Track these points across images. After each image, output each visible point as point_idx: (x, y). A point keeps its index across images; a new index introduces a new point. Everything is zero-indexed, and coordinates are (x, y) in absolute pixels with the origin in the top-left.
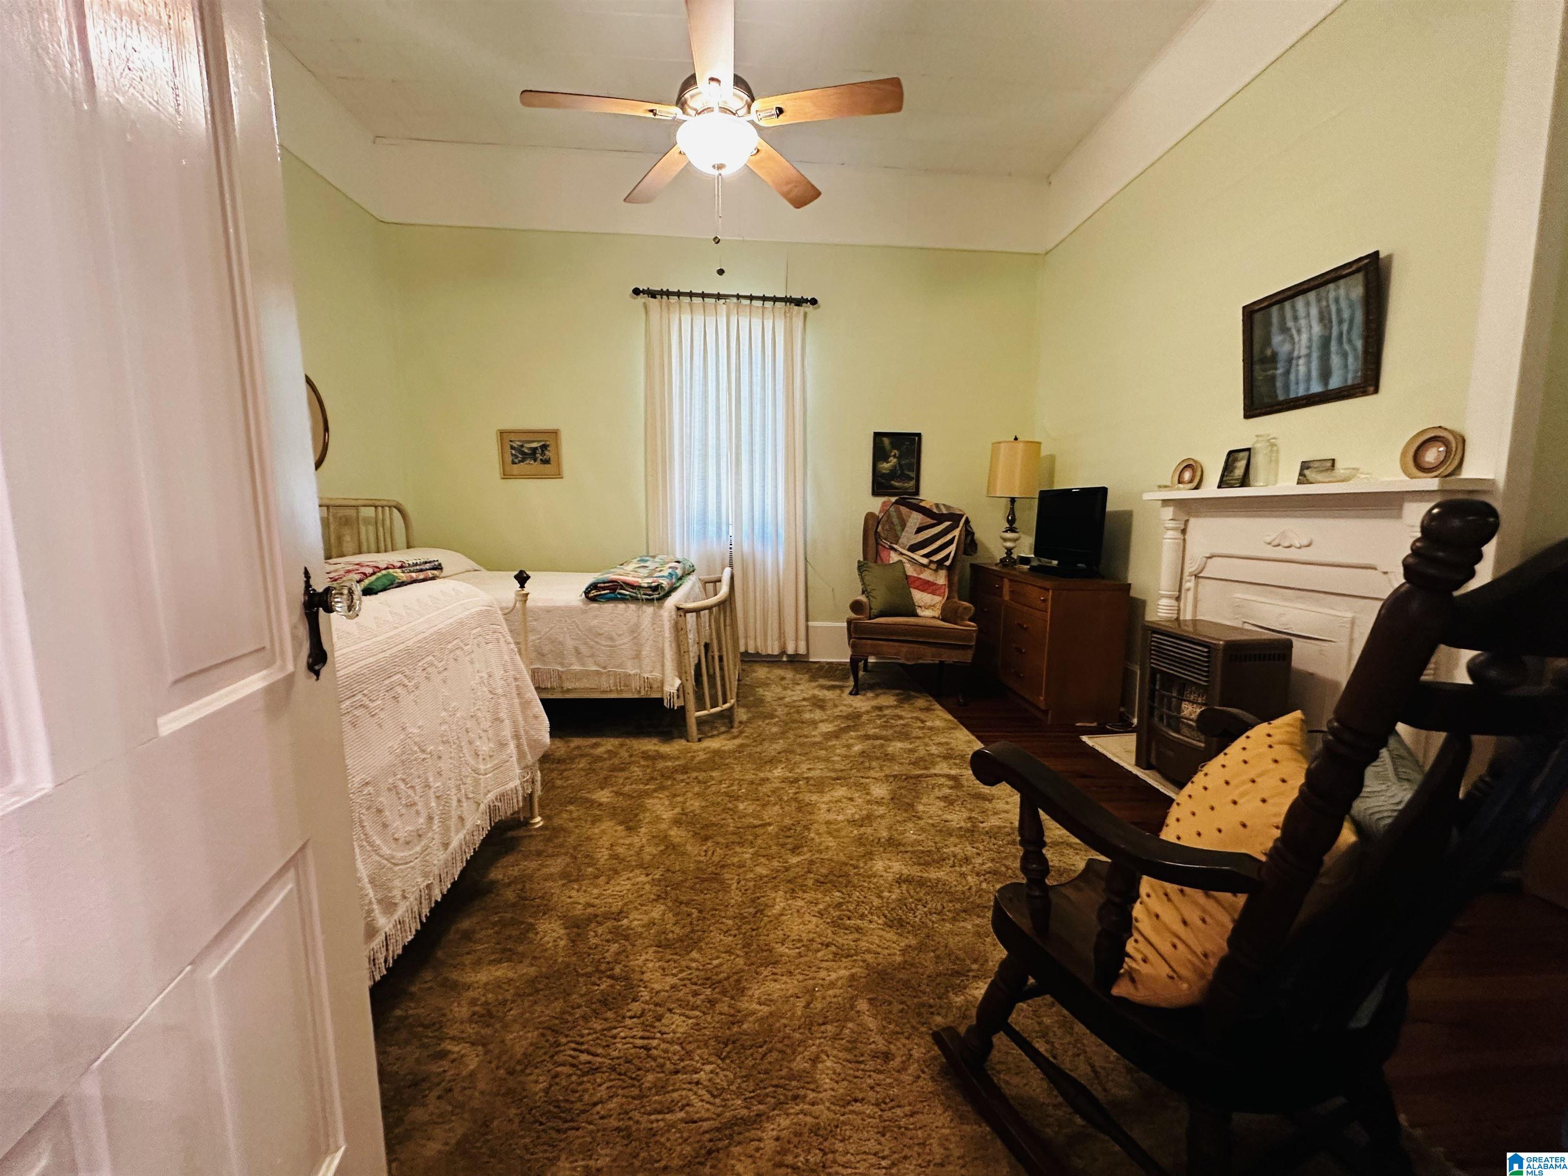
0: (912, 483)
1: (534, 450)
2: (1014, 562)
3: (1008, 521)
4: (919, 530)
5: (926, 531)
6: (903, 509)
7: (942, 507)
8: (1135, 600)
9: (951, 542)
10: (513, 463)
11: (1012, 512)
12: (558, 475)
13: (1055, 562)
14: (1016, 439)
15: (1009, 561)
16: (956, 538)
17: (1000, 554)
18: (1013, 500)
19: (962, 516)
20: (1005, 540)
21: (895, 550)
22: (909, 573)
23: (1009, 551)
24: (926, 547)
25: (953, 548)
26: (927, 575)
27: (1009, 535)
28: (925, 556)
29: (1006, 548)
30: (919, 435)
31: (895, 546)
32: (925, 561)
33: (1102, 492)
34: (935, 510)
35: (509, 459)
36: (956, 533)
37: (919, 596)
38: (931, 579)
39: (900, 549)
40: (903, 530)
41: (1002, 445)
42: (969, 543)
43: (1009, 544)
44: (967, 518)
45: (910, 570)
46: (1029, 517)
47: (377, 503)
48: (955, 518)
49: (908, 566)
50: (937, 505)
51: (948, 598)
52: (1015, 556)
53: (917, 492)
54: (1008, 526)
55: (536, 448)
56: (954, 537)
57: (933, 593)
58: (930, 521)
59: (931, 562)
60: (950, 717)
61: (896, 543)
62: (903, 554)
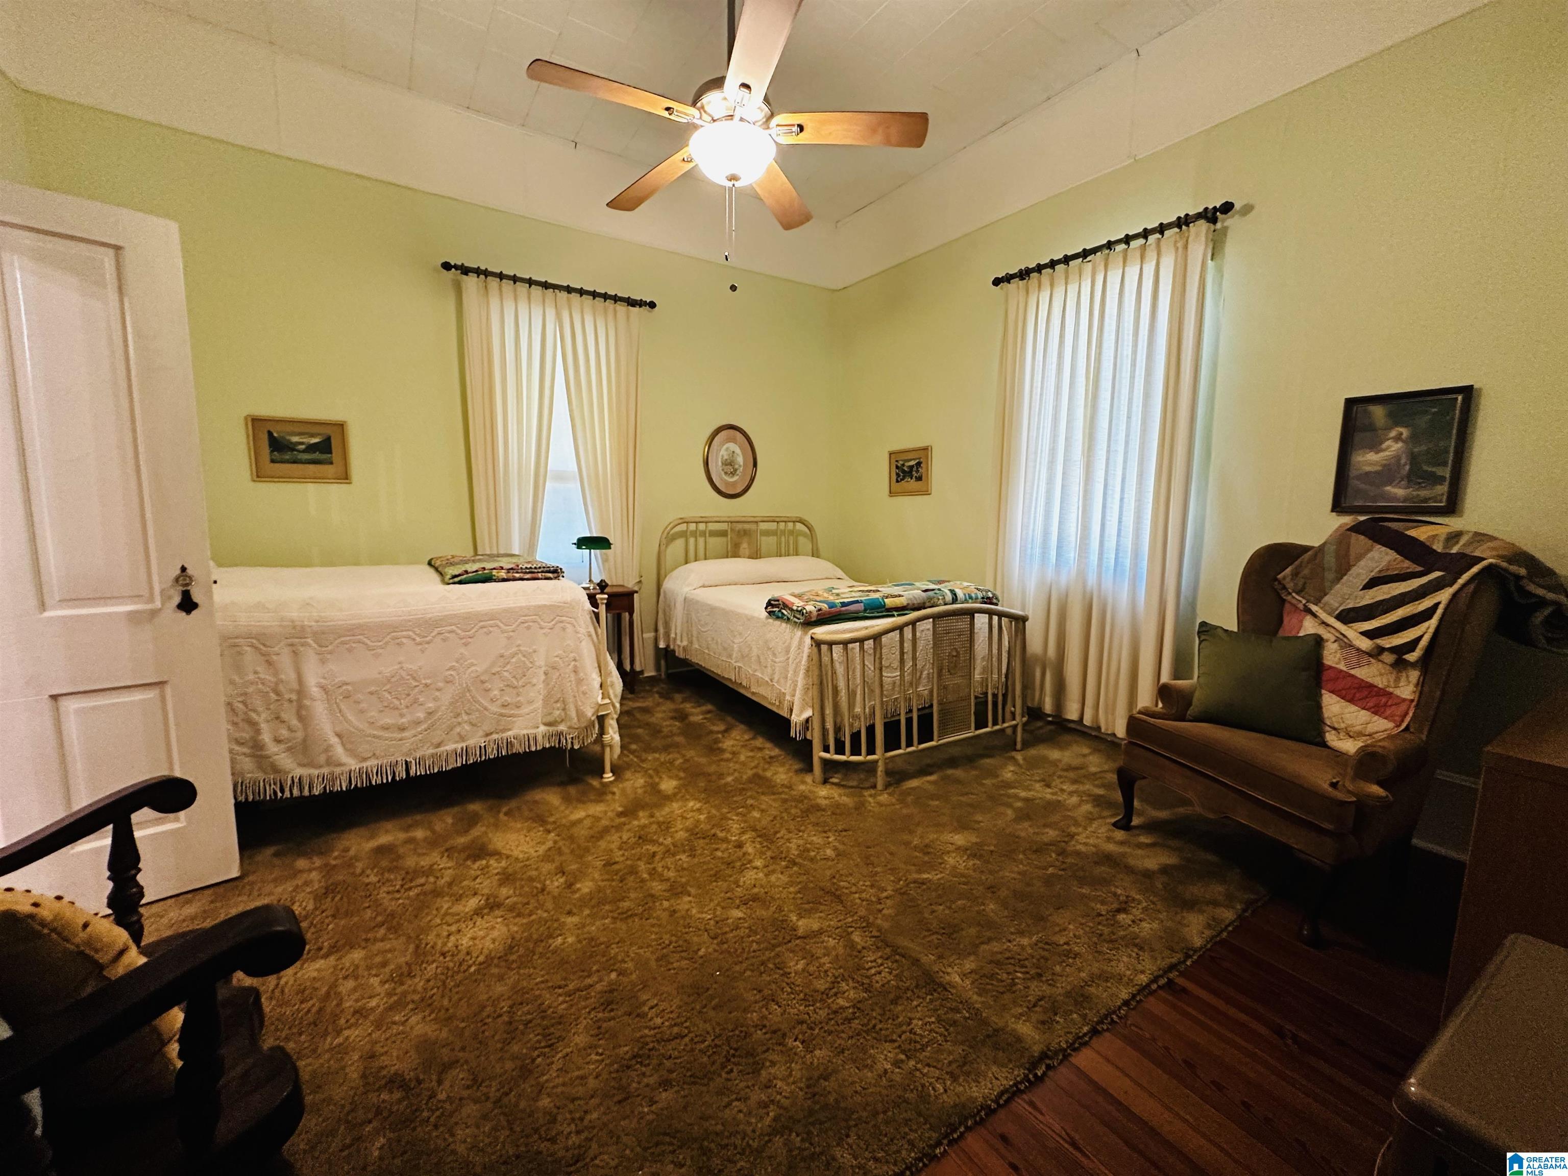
1: (911, 467)
4: (1372, 584)
5: (1385, 588)
6: (1363, 540)
7: (1454, 541)
9: (1427, 615)
10: (897, 481)
12: (926, 492)
16: (1440, 611)
19: (1476, 562)
21: (1314, 615)
22: (1330, 662)
25: (1433, 622)
26: (1367, 673)
28: (1368, 634)
31: (1314, 608)
32: (1365, 644)
34: (1435, 547)
35: (894, 477)
36: (1444, 596)
37: (1337, 709)
38: (1380, 682)
39: (1323, 616)
40: (1339, 579)
45: (1334, 658)
47: (778, 519)
48: (1456, 565)
49: (1331, 647)
50: (1449, 536)
51: (1404, 729)
53: (1452, 507)
55: (913, 466)
56: (1437, 605)
57: (1377, 710)
58: (1408, 566)
59: (1381, 648)
61: (1317, 602)
62: (1326, 624)
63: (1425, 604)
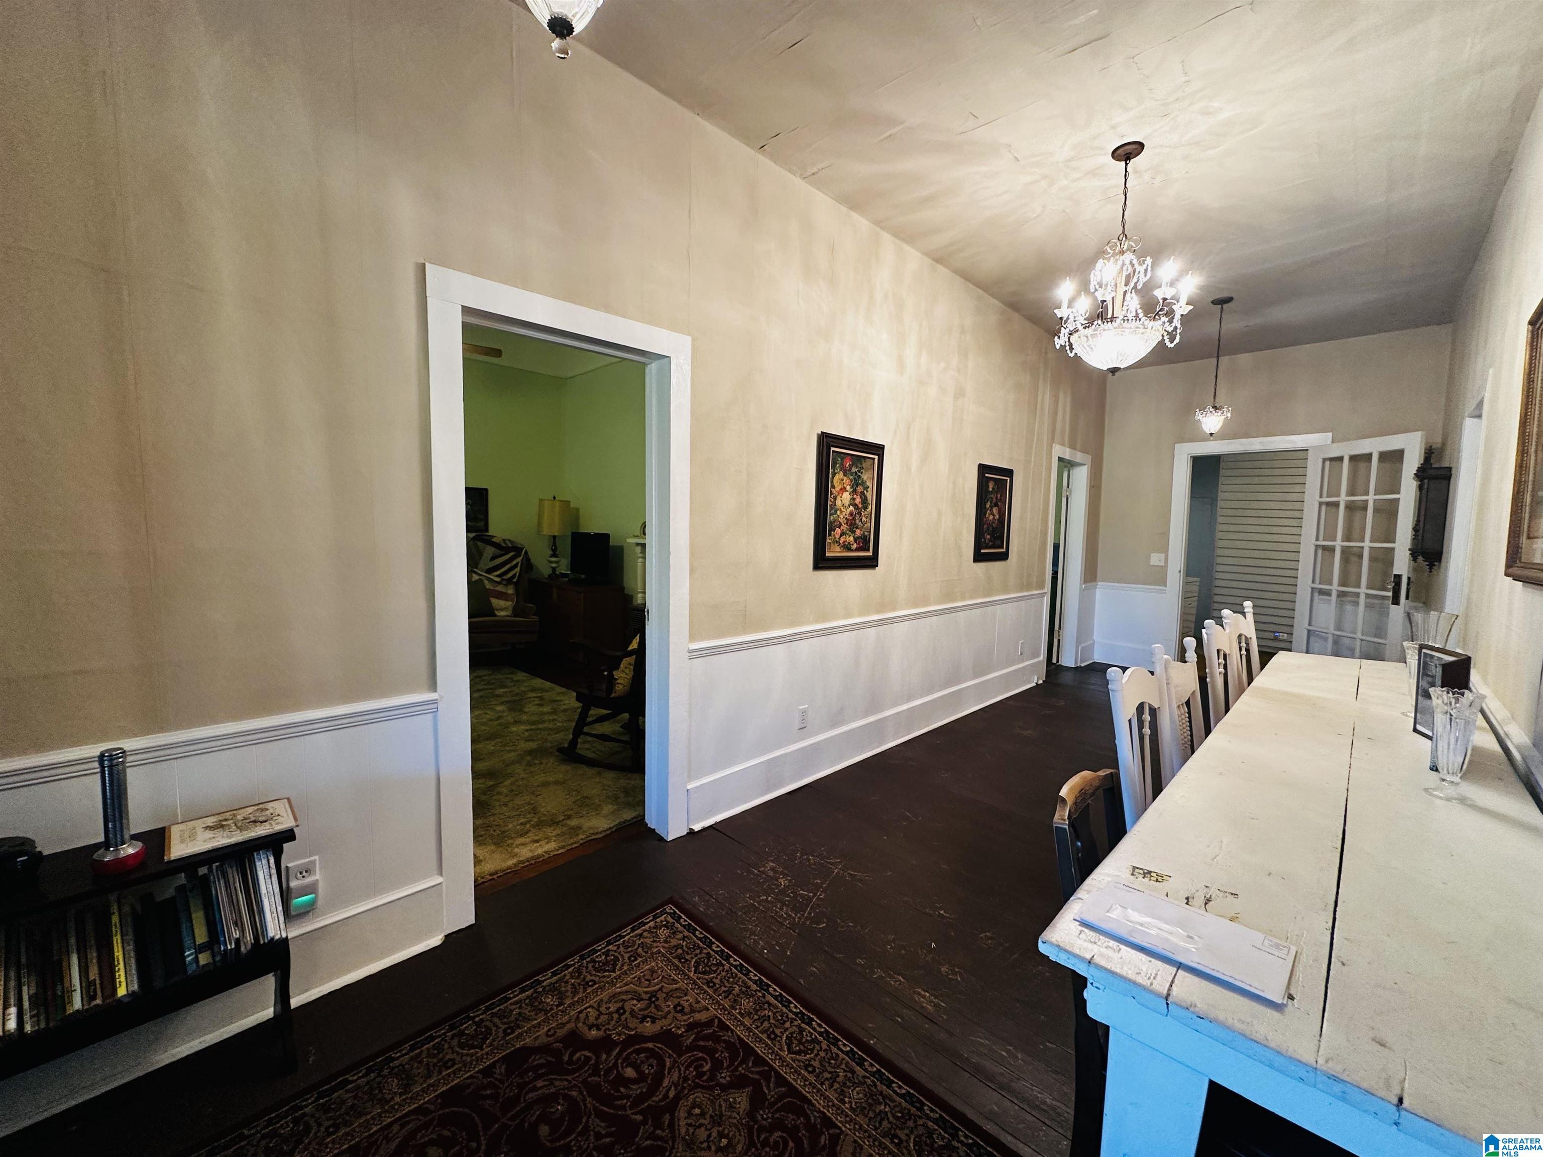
0: (482, 524)
2: (558, 576)
3: (552, 550)
4: (493, 559)
5: (499, 559)
6: (479, 543)
7: (507, 542)
8: (628, 595)
9: (516, 566)
11: (554, 544)
13: (583, 576)
14: (554, 498)
15: (554, 576)
16: (519, 564)
17: (550, 571)
18: (554, 537)
19: (522, 549)
20: (551, 562)
21: (476, 573)
22: (487, 587)
23: (554, 569)
24: (500, 569)
25: (518, 569)
26: (500, 588)
27: (553, 559)
28: (497, 576)
29: (552, 567)
30: (486, 490)
31: (476, 570)
32: (498, 579)
33: (606, 537)
34: (503, 545)
36: (519, 560)
37: (495, 602)
38: (503, 590)
39: (480, 572)
40: (480, 558)
41: (546, 502)
42: (528, 565)
43: (554, 565)
44: (526, 551)
45: (488, 585)
46: (566, 547)
48: (517, 550)
49: (486, 582)
50: (504, 541)
51: (517, 602)
52: (557, 573)
53: (487, 530)
54: (551, 553)
57: (506, 600)
58: (498, 552)
59: (503, 580)
60: (527, 675)
61: (477, 568)
62: (481, 575)
63: (514, 563)
